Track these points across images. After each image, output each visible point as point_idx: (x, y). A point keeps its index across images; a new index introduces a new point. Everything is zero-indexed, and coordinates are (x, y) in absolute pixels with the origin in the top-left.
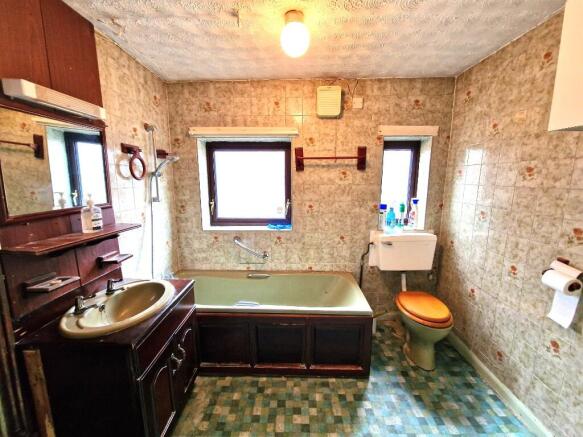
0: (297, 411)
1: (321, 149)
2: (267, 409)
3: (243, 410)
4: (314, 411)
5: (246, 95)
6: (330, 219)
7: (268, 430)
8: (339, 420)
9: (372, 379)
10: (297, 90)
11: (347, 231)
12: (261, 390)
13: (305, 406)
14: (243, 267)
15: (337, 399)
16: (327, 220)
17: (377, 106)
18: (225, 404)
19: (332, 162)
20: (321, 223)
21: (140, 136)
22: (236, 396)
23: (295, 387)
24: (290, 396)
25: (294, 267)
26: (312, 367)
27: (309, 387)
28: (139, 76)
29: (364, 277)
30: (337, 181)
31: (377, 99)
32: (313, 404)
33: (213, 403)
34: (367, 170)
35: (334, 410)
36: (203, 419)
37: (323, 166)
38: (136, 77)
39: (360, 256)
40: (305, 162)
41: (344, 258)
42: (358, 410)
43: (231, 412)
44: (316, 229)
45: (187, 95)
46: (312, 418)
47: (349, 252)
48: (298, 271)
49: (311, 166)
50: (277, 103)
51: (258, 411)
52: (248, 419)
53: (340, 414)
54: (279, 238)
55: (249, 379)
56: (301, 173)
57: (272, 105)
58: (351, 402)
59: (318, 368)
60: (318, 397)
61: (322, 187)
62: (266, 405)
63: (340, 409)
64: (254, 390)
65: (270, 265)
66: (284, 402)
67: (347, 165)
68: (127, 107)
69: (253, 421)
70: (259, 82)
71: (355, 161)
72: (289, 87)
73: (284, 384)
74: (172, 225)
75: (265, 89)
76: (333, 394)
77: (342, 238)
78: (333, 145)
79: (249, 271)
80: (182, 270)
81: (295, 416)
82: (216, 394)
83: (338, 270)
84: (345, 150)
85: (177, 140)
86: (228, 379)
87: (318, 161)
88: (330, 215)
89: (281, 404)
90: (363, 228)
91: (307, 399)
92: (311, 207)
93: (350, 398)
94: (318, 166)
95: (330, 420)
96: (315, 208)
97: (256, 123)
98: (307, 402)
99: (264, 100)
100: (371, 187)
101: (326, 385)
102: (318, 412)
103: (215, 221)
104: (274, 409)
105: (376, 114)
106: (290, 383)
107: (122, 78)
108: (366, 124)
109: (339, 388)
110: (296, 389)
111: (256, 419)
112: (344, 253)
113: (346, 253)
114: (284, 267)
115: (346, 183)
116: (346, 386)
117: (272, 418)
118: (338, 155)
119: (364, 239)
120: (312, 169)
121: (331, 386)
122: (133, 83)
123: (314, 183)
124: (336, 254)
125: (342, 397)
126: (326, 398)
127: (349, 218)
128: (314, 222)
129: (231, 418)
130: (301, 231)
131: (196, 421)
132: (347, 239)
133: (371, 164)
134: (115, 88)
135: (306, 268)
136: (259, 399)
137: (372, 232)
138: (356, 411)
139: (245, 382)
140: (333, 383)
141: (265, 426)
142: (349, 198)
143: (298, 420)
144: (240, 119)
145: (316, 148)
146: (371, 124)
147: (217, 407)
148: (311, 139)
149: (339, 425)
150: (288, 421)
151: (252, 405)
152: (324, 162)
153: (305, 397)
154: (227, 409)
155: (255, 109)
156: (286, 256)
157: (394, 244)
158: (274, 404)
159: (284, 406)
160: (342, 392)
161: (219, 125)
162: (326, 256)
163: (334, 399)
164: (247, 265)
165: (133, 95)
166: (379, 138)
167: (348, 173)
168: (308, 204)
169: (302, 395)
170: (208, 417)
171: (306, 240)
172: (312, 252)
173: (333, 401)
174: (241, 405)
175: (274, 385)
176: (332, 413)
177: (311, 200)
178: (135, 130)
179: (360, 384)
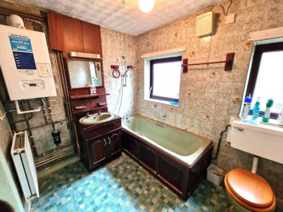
0: (141, 187)
1: (199, 58)
2: (132, 178)
3: (126, 172)
4: (146, 192)
5: (162, 34)
6: (200, 104)
7: (126, 185)
8: (152, 204)
9: (187, 204)
10: (187, 23)
11: (212, 113)
12: (137, 171)
13: (145, 188)
14: (156, 119)
15: (160, 196)
16: (198, 103)
17: (250, 15)
18: (124, 167)
19: (205, 66)
20: (195, 105)
21: (120, 61)
22: (128, 167)
23: (148, 178)
24: (144, 180)
25: (178, 126)
26: (159, 175)
27: (153, 183)
28: (121, 38)
29: (221, 147)
30: (208, 79)
31: (250, 10)
32: (148, 190)
33: (121, 164)
34: (233, 70)
35: (154, 199)
36: (115, 167)
37: (199, 69)
38: (119, 38)
39: (220, 132)
40: (189, 67)
41: (208, 130)
42: (164, 208)
43: (123, 171)
44: (191, 108)
45: (142, 41)
46: (143, 194)
47: (211, 126)
48: (179, 129)
49: (192, 69)
50: (176, 35)
51: (130, 176)
52: (124, 176)
53: (154, 202)
54: (172, 109)
55: (137, 164)
56: (186, 74)
57: (174, 36)
58: (164, 203)
59: (161, 178)
60: (153, 189)
61: (197, 82)
62: (134, 177)
63: (156, 201)
64: (135, 169)
65: (167, 122)
66: (140, 180)
67: (217, 68)
68: (114, 51)
69: (125, 178)
70: (168, 25)
71: (223, 65)
72: (183, 22)
73: (146, 175)
74: (134, 96)
75: (171, 28)
76: (160, 193)
77: (208, 117)
78: (207, 54)
79: (158, 122)
80: (138, 115)
81: (138, 188)
82: (124, 162)
83: (203, 136)
84: (216, 57)
85: (138, 61)
86: (132, 160)
87: (196, 67)
88: (201, 101)
89: (138, 180)
90: (225, 113)
91: (148, 186)
92: (189, 94)
93: (166, 201)
94: (196, 69)
95: (148, 200)
96: (192, 95)
97: (166, 48)
98: (147, 187)
99: (170, 35)
100: (235, 84)
101: (161, 187)
102: (147, 194)
103: (151, 96)
104: (135, 180)
105: (247, 24)
106: (148, 176)
107: (112, 41)
108: (236, 34)
109: (166, 194)
110: (148, 180)
111: (127, 178)
112: (208, 127)
113: (209, 127)
114: (173, 125)
115: (215, 80)
116: (169, 195)
117: (131, 182)
118: (210, 61)
119: (225, 121)
120: (192, 72)
121: (163, 190)
122: (118, 42)
123: (192, 80)
124: (202, 126)
125: (163, 198)
126: (156, 192)
127: (214, 105)
128: (191, 104)
129: (121, 172)
130: (183, 107)
131: (113, 166)
132: (211, 118)
133: (238, 66)
134: (109, 46)
135: (184, 128)
136: (134, 173)
137: (232, 118)
138: (162, 208)
139: (134, 165)
140: (165, 189)
141: (126, 183)
142: (216, 91)
143: (138, 190)
144: (159, 47)
145: (196, 58)
146: (242, 33)
147: (121, 166)
148: (193, 53)
149: (150, 206)
150: (135, 187)
151: (130, 173)
152: (200, 67)
153: (148, 185)
154: (123, 169)
155: (166, 41)
156: (174, 119)
157: (245, 131)
158: (136, 178)
159: (138, 182)
160: (165, 196)
161: (152, 52)
162: (196, 125)
163: (159, 196)
164: (158, 119)
165: (117, 46)
166: (248, 44)
167: (216, 73)
168: (188, 92)
169: (148, 183)
170: (117, 167)
171: (185, 113)
172: (188, 120)
173: (157, 195)
174: (127, 171)
175: (143, 172)
176: (152, 199)
177: (190, 90)
178: (118, 59)
179: (178, 201)
